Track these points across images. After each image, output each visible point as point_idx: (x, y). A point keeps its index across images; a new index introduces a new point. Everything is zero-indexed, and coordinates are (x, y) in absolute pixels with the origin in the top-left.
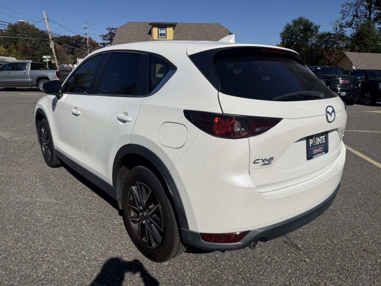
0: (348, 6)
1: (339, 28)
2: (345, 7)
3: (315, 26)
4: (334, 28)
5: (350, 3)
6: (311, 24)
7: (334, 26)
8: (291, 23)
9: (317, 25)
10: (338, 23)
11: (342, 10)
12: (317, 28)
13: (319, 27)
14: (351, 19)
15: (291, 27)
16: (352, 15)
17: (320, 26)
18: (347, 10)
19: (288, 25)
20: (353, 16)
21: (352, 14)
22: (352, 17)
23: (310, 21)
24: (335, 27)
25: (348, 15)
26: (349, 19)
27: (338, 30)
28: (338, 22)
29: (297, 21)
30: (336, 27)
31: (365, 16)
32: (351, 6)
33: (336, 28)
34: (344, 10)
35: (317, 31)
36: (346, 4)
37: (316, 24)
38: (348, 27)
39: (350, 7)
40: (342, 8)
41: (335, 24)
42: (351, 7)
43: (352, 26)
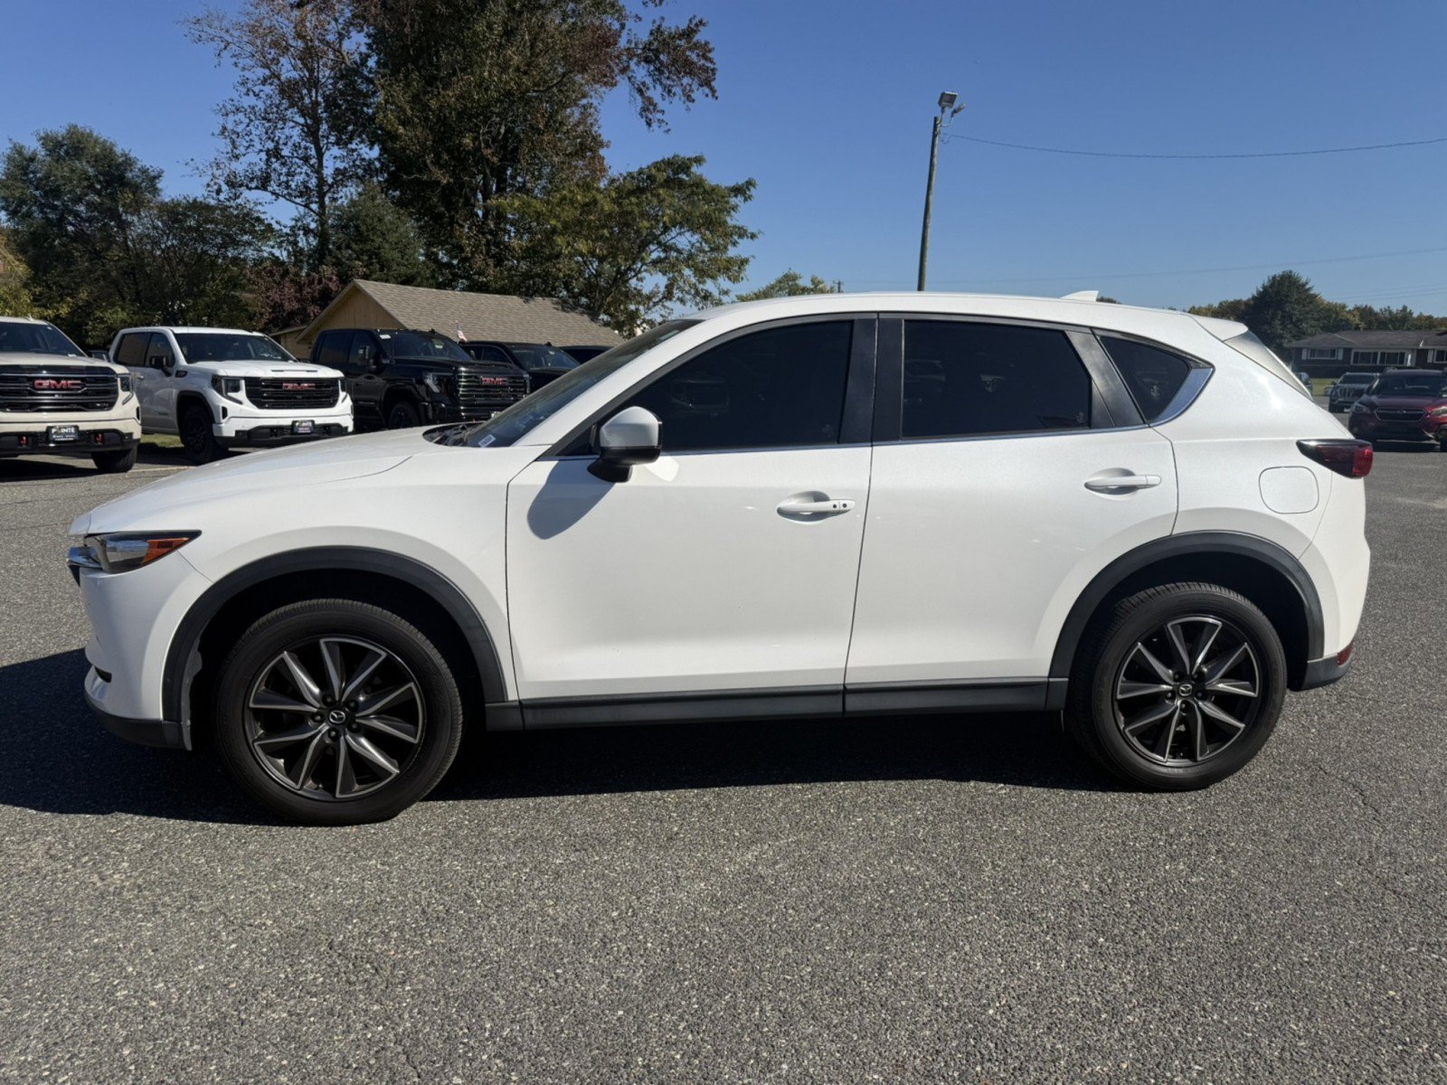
0: (241, 116)
1: (225, 187)
2: (231, 117)
3: (144, 171)
4: (208, 185)
5: (246, 107)
6: (129, 162)
7: (207, 179)
8: (33, 145)
9: (148, 166)
10: (220, 172)
11: (225, 128)
12: (152, 179)
13: (159, 176)
14: (262, 164)
15: (32, 159)
16: (261, 151)
17: (163, 172)
18: (240, 129)
19: (19, 150)
20: (267, 154)
21: (260, 147)
22: (263, 156)
23: (118, 150)
24: (212, 183)
25: (248, 147)
26: (253, 160)
27: (222, 197)
28: (222, 166)
29: (60, 139)
30: (216, 184)
31: (306, 159)
32: (253, 117)
33: (216, 187)
34: (230, 126)
35: (155, 191)
36: (233, 109)
37: (143, 163)
38: (257, 188)
39: (247, 121)
40: (221, 120)
41: (210, 173)
42: (251, 121)
43: (270, 189)
